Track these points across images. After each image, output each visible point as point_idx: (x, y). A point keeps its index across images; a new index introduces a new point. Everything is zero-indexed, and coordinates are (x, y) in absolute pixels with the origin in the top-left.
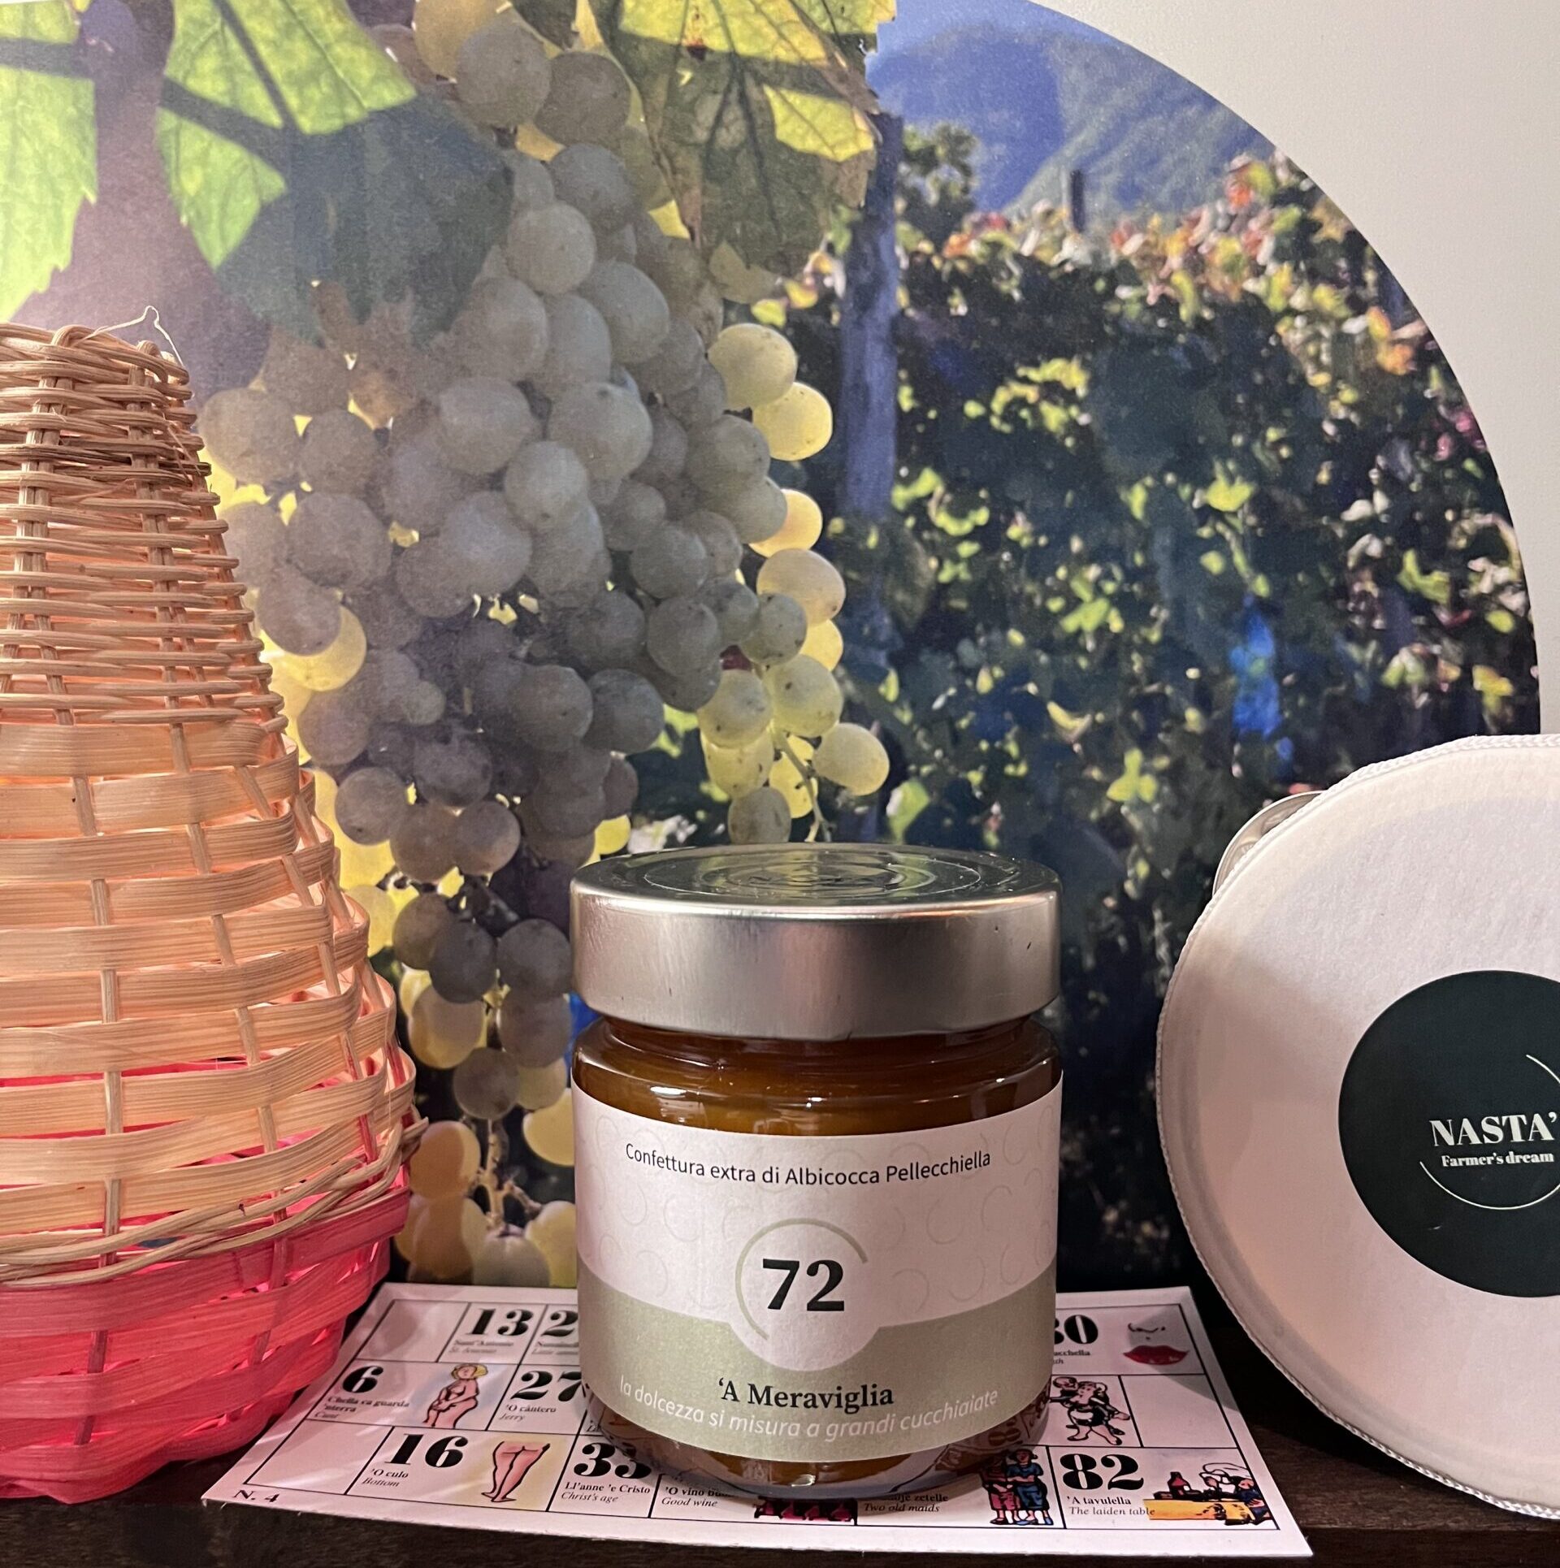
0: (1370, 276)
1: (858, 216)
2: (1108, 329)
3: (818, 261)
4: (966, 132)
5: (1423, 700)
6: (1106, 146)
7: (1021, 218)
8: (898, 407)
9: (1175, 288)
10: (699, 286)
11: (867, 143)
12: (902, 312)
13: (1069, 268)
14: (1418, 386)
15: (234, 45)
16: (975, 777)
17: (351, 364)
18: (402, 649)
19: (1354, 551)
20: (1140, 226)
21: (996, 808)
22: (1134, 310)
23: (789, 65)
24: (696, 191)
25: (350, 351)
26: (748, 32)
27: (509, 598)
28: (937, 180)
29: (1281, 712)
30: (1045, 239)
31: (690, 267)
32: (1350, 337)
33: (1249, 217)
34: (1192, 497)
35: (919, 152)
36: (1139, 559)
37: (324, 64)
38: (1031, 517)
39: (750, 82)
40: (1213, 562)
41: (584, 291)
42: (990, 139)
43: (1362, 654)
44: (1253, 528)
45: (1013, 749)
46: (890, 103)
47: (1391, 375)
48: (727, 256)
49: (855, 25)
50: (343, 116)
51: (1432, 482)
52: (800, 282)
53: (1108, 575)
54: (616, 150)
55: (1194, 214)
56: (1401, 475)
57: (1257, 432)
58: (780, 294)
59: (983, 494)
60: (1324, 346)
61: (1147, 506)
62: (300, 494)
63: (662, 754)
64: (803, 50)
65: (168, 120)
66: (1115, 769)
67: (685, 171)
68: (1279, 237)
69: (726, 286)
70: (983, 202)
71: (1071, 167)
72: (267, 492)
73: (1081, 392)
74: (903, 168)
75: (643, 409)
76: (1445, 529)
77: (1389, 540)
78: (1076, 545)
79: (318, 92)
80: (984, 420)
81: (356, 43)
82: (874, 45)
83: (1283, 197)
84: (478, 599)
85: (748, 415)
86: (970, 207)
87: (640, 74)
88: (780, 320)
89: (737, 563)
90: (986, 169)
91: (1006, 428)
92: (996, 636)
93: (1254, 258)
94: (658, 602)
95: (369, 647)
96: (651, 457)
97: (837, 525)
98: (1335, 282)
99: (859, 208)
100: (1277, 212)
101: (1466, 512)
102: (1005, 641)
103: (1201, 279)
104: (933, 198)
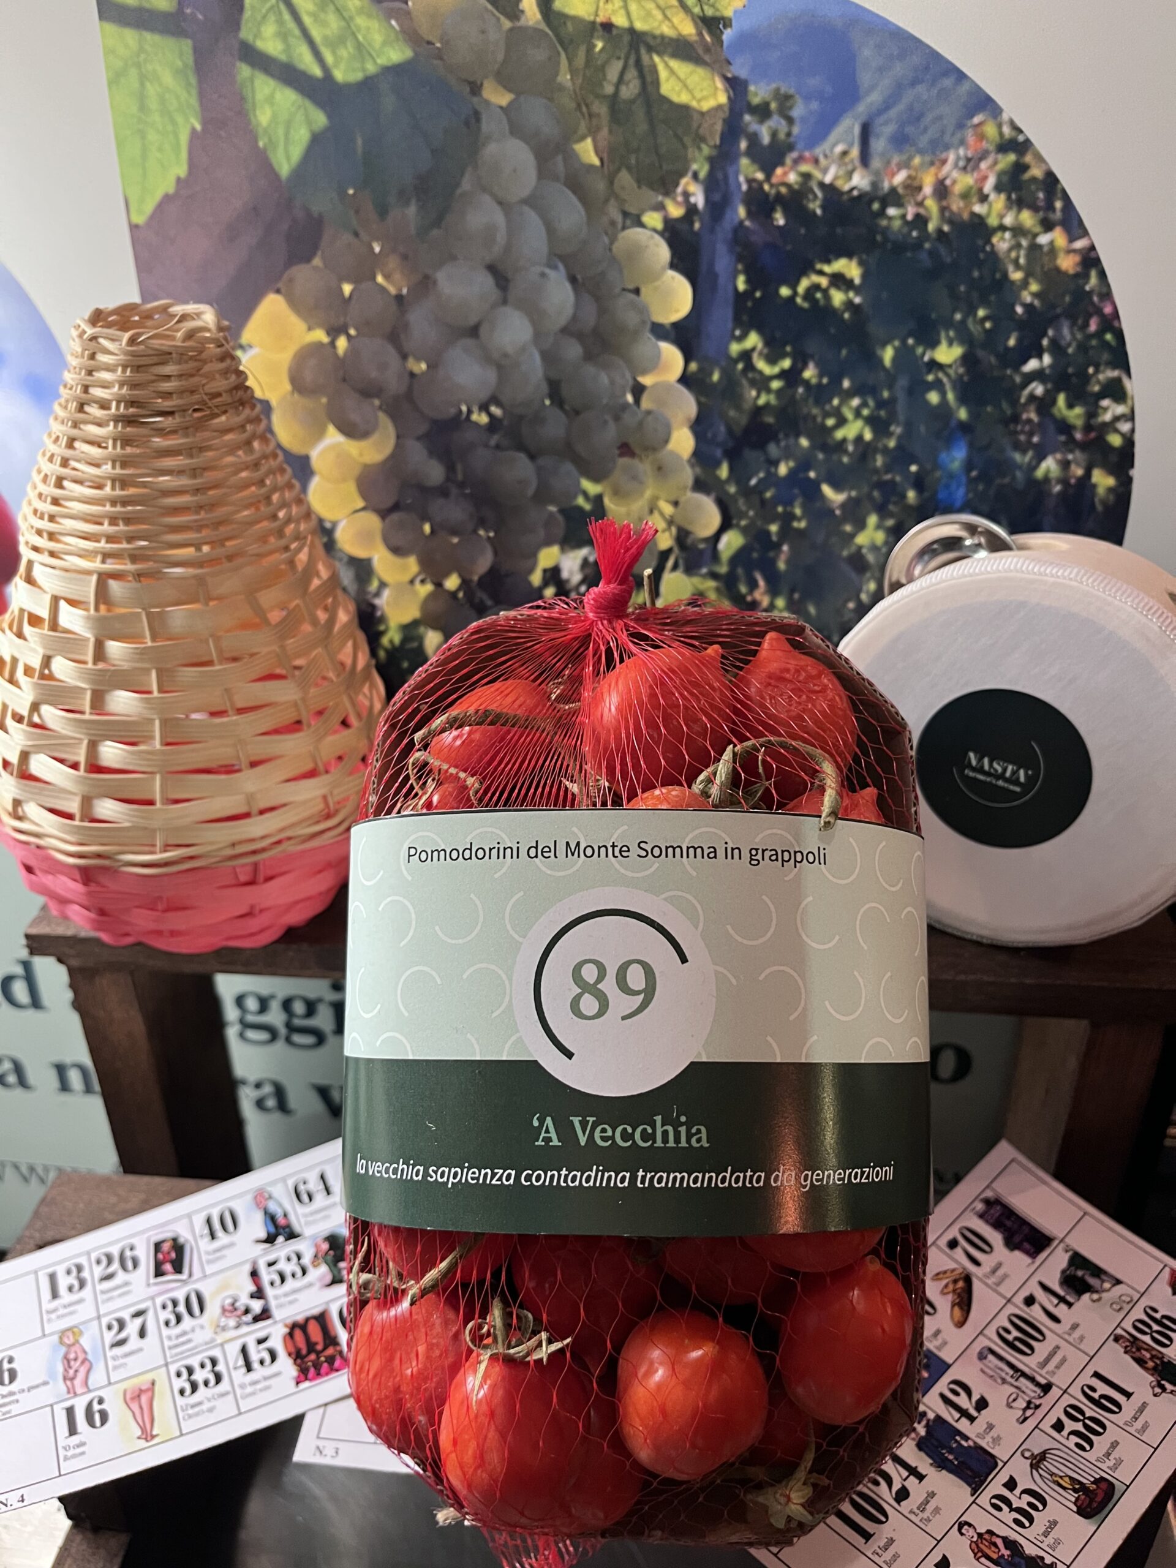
0: (1058, 205)
1: (714, 153)
2: (879, 238)
3: (687, 184)
4: (792, 91)
5: (1058, 488)
6: (886, 106)
7: (826, 156)
8: (736, 289)
9: (926, 209)
10: (607, 201)
11: (723, 98)
12: (741, 222)
13: (855, 193)
14: (1081, 282)
15: (287, 16)
16: (774, 528)
17: (377, 249)
18: (418, 439)
19: (1026, 392)
20: (906, 165)
21: (785, 548)
22: (897, 224)
23: (671, 39)
24: (605, 131)
25: (377, 239)
26: (642, 13)
27: (484, 408)
28: (770, 127)
29: (966, 494)
30: (841, 173)
31: (601, 186)
32: (1040, 247)
33: (981, 159)
34: (923, 354)
35: (758, 106)
36: (886, 394)
37: (348, 32)
38: (817, 365)
39: (643, 51)
40: (933, 397)
41: (530, 201)
42: (807, 98)
43: (1022, 459)
44: (961, 377)
45: (798, 511)
46: (740, 69)
47: (1065, 274)
48: (625, 178)
49: (717, 10)
50: (364, 70)
51: (1083, 347)
52: (674, 199)
53: (864, 404)
54: (551, 99)
55: (943, 156)
56: (1063, 343)
57: (971, 310)
58: (660, 207)
59: (788, 349)
60: (1022, 253)
61: (895, 360)
62: (349, 337)
63: (580, 509)
64: (680, 28)
65: (244, 71)
66: (861, 525)
67: (598, 115)
68: (1000, 175)
69: (624, 201)
70: (800, 145)
71: (863, 118)
72: (328, 334)
73: (857, 281)
74: (747, 118)
75: (568, 286)
76: (1086, 379)
77: (1049, 386)
78: (846, 384)
79: (346, 52)
80: (791, 299)
81: (369, 16)
82: (731, 26)
83: (1005, 146)
84: (464, 408)
85: (637, 291)
86: (791, 148)
87: (567, 43)
88: (659, 226)
89: (629, 389)
90: (803, 120)
91: (806, 305)
92: (792, 441)
93: (980, 190)
94: (577, 413)
95: (398, 437)
96: (574, 318)
97: (693, 366)
98: (1034, 208)
99: (715, 146)
100: (1000, 156)
101: (1102, 368)
102: (797, 445)
103: (944, 203)
104: (766, 140)
